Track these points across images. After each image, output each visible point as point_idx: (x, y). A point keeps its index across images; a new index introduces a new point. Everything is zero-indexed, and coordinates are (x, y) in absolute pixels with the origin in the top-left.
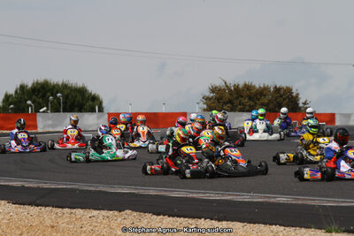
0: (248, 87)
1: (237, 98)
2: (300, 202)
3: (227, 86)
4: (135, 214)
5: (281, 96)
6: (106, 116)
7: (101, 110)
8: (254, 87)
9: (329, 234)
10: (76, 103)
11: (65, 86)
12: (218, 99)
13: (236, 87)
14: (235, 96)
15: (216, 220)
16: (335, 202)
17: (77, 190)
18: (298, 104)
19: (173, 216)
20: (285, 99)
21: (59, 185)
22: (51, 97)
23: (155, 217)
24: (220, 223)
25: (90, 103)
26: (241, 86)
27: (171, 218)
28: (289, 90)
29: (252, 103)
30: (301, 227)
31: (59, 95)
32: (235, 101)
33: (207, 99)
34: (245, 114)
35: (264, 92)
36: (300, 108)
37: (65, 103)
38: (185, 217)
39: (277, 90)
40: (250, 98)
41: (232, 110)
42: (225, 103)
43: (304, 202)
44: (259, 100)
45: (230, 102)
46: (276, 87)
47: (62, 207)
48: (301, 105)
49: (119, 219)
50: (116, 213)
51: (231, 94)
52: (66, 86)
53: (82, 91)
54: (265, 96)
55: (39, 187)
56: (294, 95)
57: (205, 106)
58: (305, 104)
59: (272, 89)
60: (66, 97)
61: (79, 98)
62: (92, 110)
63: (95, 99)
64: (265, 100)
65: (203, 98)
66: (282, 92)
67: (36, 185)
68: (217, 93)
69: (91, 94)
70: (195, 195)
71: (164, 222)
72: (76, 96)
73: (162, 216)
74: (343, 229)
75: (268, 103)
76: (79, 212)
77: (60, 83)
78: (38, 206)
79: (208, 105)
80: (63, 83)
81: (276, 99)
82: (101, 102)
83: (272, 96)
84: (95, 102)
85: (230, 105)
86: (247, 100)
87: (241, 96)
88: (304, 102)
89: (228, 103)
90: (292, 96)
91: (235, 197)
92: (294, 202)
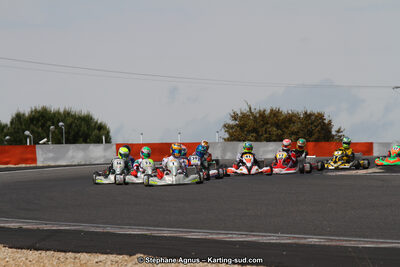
0: (275, 114)
1: (263, 126)
2: (334, 243)
3: (251, 112)
5: (312, 123)
6: (115, 147)
7: (108, 141)
8: (282, 113)
10: (80, 134)
11: (67, 114)
12: (241, 127)
13: (262, 114)
14: (261, 122)
16: (373, 242)
17: (82, 231)
18: (330, 132)
20: (316, 127)
21: (61, 225)
22: (52, 127)
25: (96, 131)
26: (267, 112)
28: (320, 117)
29: (280, 132)
31: (61, 124)
32: (260, 130)
33: (227, 127)
34: (272, 144)
35: (294, 119)
36: (333, 137)
37: (68, 133)
39: (308, 116)
40: (278, 126)
41: (257, 140)
42: (249, 132)
43: (338, 243)
44: (287, 128)
45: (255, 130)
46: (306, 113)
47: (65, 252)
48: (334, 133)
49: (130, 265)
50: (126, 257)
51: (256, 122)
52: (69, 114)
53: (87, 120)
54: (294, 123)
55: (38, 229)
56: (326, 122)
57: (227, 136)
58: (338, 131)
59: (302, 116)
60: (69, 126)
61: (84, 128)
62: (99, 141)
63: (101, 128)
64: (294, 128)
67: (35, 227)
68: (240, 121)
69: (97, 123)
70: (215, 237)
72: (81, 126)
76: (84, 256)
77: (62, 111)
78: (37, 249)
79: (230, 134)
80: (65, 111)
81: (306, 126)
82: (108, 132)
83: (302, 123)
84: (102, 132)
85: (254, 135)
86: (274, 128)
87: (267, 123)
88: (337, 129)
89: (252, 132)
90: (324, 123)
91: (261, 238)
92: (327, 244)
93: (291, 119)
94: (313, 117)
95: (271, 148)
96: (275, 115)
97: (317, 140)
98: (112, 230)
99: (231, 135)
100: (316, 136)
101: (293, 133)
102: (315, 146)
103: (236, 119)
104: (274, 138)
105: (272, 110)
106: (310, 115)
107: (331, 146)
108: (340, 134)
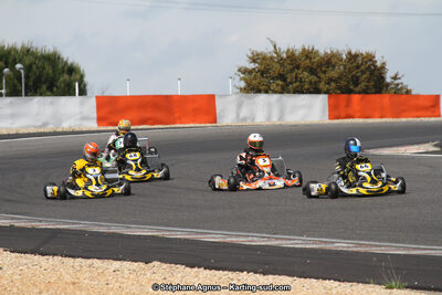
0: (308, 54)
1: (292, 71)
3: (276, 53)
4: (165, 266)
5: (358, 67)
7: (83, 92)
8: (317, 52)
9: (389, 291)
10: (43, 79)
12: (262, 73)
13: (291, 56)
14: (289, 67)
15: (260, 273)
18: (383, 78)
19: (211, 270)
20: (363, 72)
22: (6, 70)
23: (188, 269)
24: (266, 277)
25: (66, 77)
26: (297, 53)
27: (207, 271)
28: (370, 58)
29: (313, 78)
30: (358, 282)
31: (18, 66)
32: (289, 76)
33: (245, 71)
35: (333, 61)
36: (388, 85)
37: (27, 77)
38: (224, 269)
39: (352, 57)
40: (312, 71)
41: (284, 90)
42: (273, 78)
44: (325, 72)
46: (350, 53)
47: (73, 257)
48: (388, 80)
49: (148, 274)
50: (142, 265)
51: (282, 65)
52: (28, 51)
53: (52, 59)
54: (334, 66)
56: (378, 64)
57: (243, 84)
58: (395, 78)
59: (344, 57)
60: (28, 68)
61: (48, 69)
62: (68, 91)
64: (333, 74)
65: (239, 70)
68: (261, 64)
69: (66, 63)
71: (200, 276)
72: (44, 68)
73: (196, 269)
74: (406, 284)
75: (339, 78)
76: (96, 262)
77: (19, 47)
78: (43, 255)
79: (246, 82)
80: (23, 47)
81: (350, 71)
82: (82, 76)
83: (345, 66)
84: (74, 76)
85: (281, 83)
86: (306, 74)
87: (298, 67)
88: (393, 75)
89: (277, 78)
90: (375, 67)
91: (284, 242)
92: (355, 249)
93: (329, 61)
94: (360, 59)
95: (303, 103)
96: (307, 57)
97: (365, 92)
98: (118, 231)
99: (248, 84)
100: (362, 85)
101: (329, 81)
102: (362, 99)
103: (254, 61)
104: (306, 87)
105: (304, 50)
106: (356, 56)
107: (384, 99)
108: (396, 82)
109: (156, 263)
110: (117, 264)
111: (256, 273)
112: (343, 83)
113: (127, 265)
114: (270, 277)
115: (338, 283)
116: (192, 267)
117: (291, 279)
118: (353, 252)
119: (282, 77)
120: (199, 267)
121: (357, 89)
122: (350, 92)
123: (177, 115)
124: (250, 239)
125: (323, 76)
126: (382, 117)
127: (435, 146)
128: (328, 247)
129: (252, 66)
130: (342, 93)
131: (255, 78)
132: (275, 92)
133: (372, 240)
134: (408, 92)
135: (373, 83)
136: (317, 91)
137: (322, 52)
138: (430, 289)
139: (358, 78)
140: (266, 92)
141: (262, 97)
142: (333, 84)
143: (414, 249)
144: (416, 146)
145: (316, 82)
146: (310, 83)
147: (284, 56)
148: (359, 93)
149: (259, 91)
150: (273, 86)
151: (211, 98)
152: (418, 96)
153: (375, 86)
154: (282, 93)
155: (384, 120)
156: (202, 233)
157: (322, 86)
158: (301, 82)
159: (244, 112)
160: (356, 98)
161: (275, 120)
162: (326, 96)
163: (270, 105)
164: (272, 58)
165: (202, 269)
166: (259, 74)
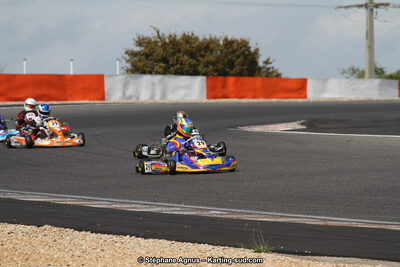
0: (188, 39)
1: (174, 54)
3: (159, 37)
4: (55, 229)
5: (233, 52)
8: (197, 39)
9: (258, 254)
12: (147, 56)
13: (173, 41)
14: (171, 50)
15: (142, 237)
18: (256, 63)
19: (97, 233)
20: (238, 57)
23: (76, 233)
24: (147, 240)
26: (178, 38)
27: (94, 235)
28: (244, 44)
29: (194, 62)
30: (230, 246)
32: (171, 59)
33: (133, 54)
35: (212, 46)
36: (260, 69)
38: (109, 234)
39: (229, 43)
40: (192, 55)
41: (165, 72)
42: (157, 61)
44: (203, 56)
46: (226, 39)
48: (261, 64)
49: (40, 236)
50: (34, 227)
51: (165, 49)
54: (212, 51)
56: (252, 50)
57: (129, 66)
58: (267, 62)
59: (221, 43)
64: (211, 58)
65: (127, 53)
66: (235, 46)
68: (146, 47)
70: (119, 207)
71: (88, 239)
73: (83, 233)
74: (273, 248)
75: (217, 62)
79: (132, 64)
81: (226, 56)
83: (222, 51)
85: (162, 64)
86: (186, 57)
87: (179, 51)
88: (265, 59)
89: (160, 61)
90: (249, 52)
91: (164, 209)
92: (228, 216)
93: (208, 46)
95: (183, 83)
96: (187, 42)
97: (240, 74)
98: (13, 197)
99: (134, 65)
100: (237, 68)
101: (207, 64)
102: (236, 82)
104: (187, 69)
105: (184, 35)
106: (232, 42)
107: (257, 82)
108: (268, 66)
109: (47, 227)
110: (11, 227)
111: (137, 236)
112: (220, 66)
113: (21, 227)
114: (151, 240)
115: (211, 247)
116: (80, 230)
117: (169, 242)
118: (226, 219)
119: (164, 60)
120: (86, 231)
121: (232, 72)
122: (226, 74)
123: (69, 93)
124: (133, 206)
125: (201, 59)
126: (254, 98)
127: (302, 124)
128: (204, 214)
129: (138, 49)
130: (219, 75)
131: (140, 60)
132: (159, 73)
133: (244, 208)
134: (278, 75)
135: (246, 67)
136: (196, 73)
137: (201, 38)
138: (294, 253)
139: (233, 62)
140: (150, 73)
141: (147, 78)
142: (211, 67)
143: (281, 216)
144: (285, 124)
145: (195, 65)
146: (190, 65)
147: (167, 40)
148: (234, 75)
149: (144, 72)
150: (157, 68)
151: (100, 78)
152: (287, 80)
153: (249, 70)
154: (164, 74)
155: (256, 100)
156: (89, 200)
157: (200, 68)
158: (181, 64)
159: (130, 91)
160: (231, 80)
161: (158, 99)
162: (204, 78)
163: (153, 84)
164: (156, 42)
165: (89, 233)
166: (143, 57)
